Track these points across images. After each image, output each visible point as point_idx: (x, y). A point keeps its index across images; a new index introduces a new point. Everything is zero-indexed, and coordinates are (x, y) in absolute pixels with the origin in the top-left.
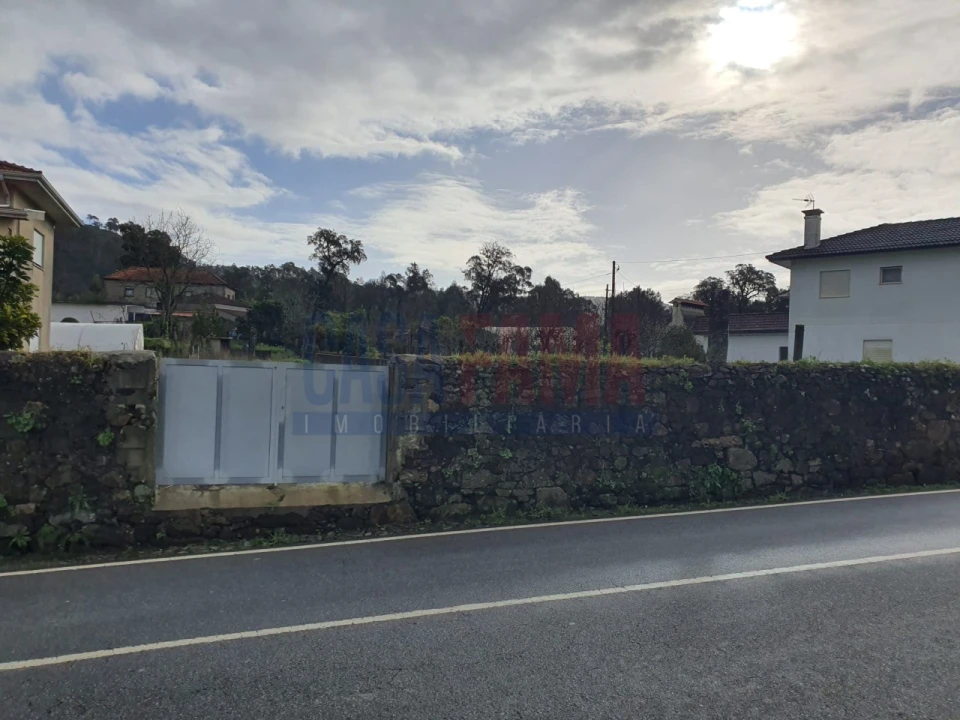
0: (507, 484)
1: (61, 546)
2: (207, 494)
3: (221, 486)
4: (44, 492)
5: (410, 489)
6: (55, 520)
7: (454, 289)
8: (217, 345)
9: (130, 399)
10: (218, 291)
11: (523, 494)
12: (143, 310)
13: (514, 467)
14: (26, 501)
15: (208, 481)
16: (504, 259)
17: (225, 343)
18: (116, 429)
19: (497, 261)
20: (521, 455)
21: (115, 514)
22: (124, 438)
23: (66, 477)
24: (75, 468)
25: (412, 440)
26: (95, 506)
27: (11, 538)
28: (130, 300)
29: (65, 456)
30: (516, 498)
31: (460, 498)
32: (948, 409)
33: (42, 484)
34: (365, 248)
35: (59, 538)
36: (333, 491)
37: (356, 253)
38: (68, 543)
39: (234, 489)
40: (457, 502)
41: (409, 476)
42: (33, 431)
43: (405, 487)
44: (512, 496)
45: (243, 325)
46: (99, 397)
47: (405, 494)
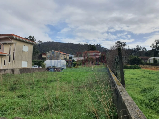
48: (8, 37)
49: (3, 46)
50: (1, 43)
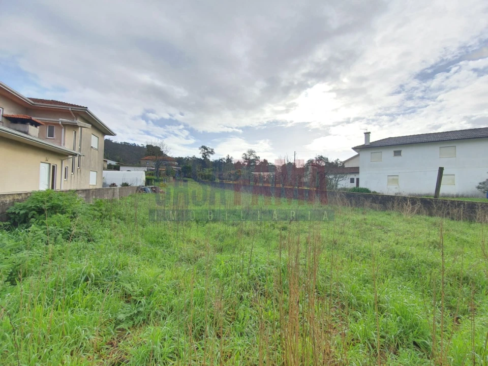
7: (239, 163)
8: (172, 178)
10: (173, 163)
12: (152, 168)
16: (253, 154)
17: (174, 177)
19: (251, 154)
28: (149, 165)
34: (215, 151)
37: (212, 152)
45: (179, 172)
48: (70, 109)
49: (63, 130)
50: (60, 123)
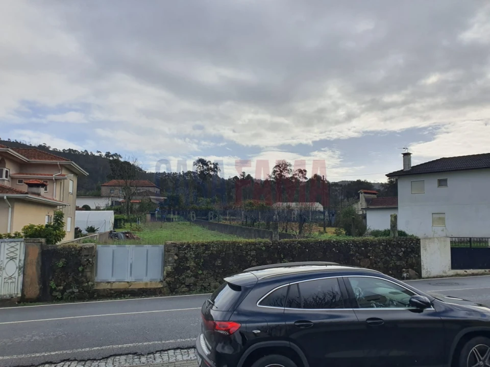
0: (200, 282)
1: (69, 298)
2: (109, 284)
3: (114, 282)
4: (65, 283)
5: (169, 283)
6: (68, 291)
8: (149, 216)
9: (88, 257)
10: (152, 190)
11: (206, 285)
12: (118, 200)
13: (203, 276)
14: (60, 286)
15: (110, 281)
18: (84, 266)
20: (205, 272)
21: (83, 290)
22: (86, 268)
23: (71, 279)
24: (73, 277)
25: (169, 268)
26: (78, 288)
27: (56, 296)
28: (112, 195)
29: (71, 274)
30: (203, 286)
31: (185, 286)
32: (369, 254)
33: (65, 281)
35: (68, 296)
36: (146, 284)
38: (71, 298)
39: (117, 283)
40: (183, 287)
41: (168, 279)
42: (62, 267)
43: (166, 282)
44: (202, 286)
45: (161, 205)
46: (80, 257)
47: (167, 285)
48: (58, 163)
49: (55, 184)
50: (54, 179)
